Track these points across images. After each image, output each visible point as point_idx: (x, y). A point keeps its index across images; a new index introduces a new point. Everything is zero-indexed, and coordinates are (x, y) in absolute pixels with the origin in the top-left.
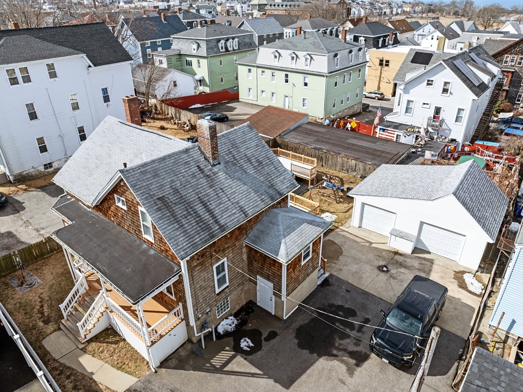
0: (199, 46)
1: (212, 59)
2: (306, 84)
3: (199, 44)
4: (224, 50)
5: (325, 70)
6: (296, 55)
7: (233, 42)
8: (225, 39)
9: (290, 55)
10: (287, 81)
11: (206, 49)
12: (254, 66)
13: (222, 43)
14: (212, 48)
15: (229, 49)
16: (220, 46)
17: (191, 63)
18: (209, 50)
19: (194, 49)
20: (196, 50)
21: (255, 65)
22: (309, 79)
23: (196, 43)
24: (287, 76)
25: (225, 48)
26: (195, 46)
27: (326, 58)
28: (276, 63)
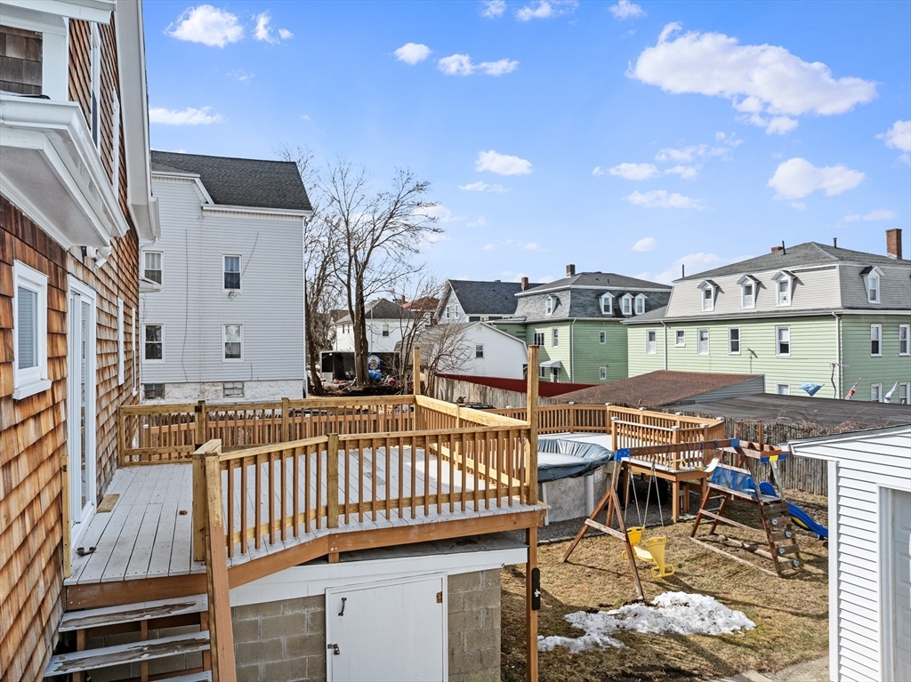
0: (558, 302)
1: (581, 326)
2: (784, 348)
3: (558, 299)
4: (611, 313)
5: (834, 302)
6: (755, 279)
7: (633, 300)
8: (617, 294)
9: (741, 282)
10: (735, 347)
11: (569, 305)
12: (659, 324)
13: (606, 299)
14: (584, 306)
15: (624, 313)
16: (602, 304)
17: (543, 338)
18: (577, 309)
19: (549, 309)
20: (552, 311)
21: (661, 320)
22: (793, 332)
23: (553, 297)
24: (735, 334)
25: (614, 310)
26: (552, 303)
27: (836, 271)
28: (709, 309)
